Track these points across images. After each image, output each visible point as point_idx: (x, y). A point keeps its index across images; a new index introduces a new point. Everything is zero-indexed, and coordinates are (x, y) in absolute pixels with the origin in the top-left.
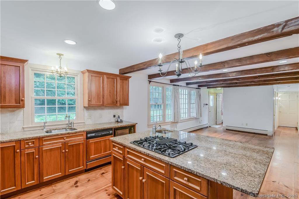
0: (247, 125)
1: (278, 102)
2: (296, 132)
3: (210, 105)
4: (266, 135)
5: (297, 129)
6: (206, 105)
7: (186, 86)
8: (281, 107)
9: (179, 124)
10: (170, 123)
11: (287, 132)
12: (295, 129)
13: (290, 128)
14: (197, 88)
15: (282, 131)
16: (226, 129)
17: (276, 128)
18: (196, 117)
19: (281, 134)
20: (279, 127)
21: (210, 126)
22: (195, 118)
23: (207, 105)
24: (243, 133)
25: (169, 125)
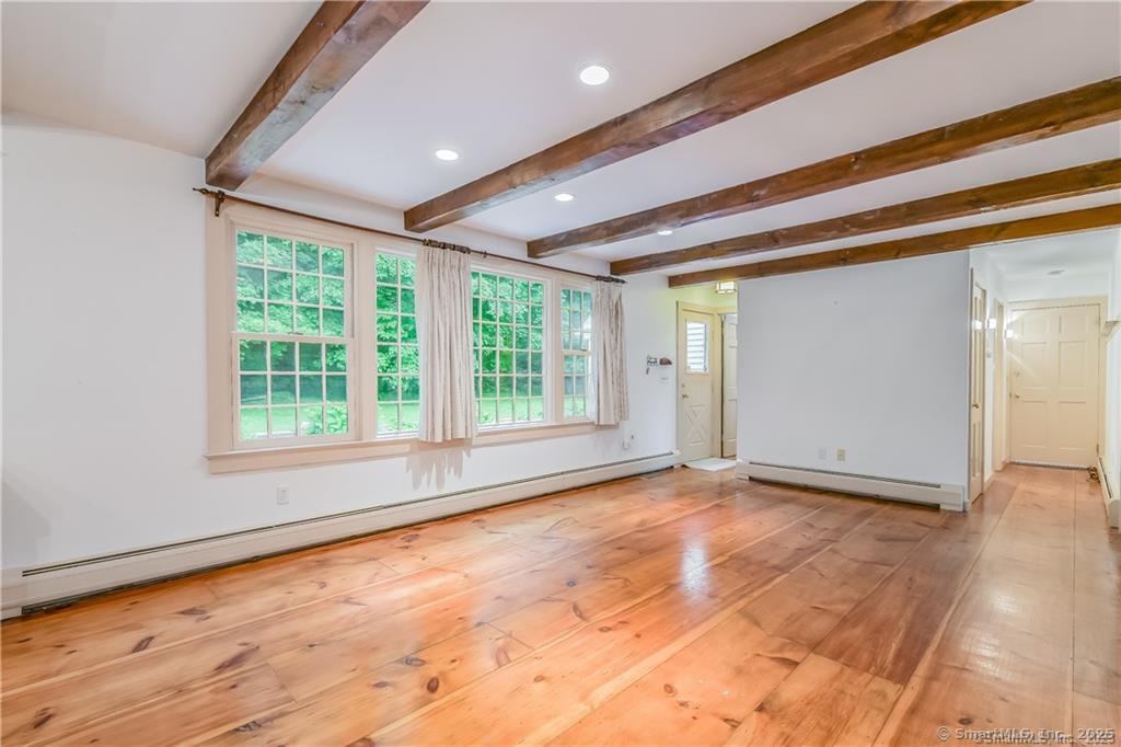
0: (841, 455)
1: (1006, 353)
2: (1092, 494)
3: (687, 368)
4: (935, 508)
5: (1094, 475)
6: (661, 363)
7: (527, 259)
8: (1018, 374)
9: (472, 451)
10: (407, 448)
11: (1047, 490)
12: (1087, 474)
13: (1061, 471)
14: (598, 278)
15: (1022, 487)
16: (751, 478)
17: (988, 474)
18: (594, 418)
19: (1014, 500)
20: (1010, 466)
21: (684, 466)
22: (593, 423)
23: (669, 363)
24: (822, 498)
25: (405, 458)
